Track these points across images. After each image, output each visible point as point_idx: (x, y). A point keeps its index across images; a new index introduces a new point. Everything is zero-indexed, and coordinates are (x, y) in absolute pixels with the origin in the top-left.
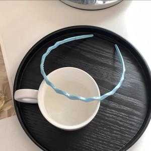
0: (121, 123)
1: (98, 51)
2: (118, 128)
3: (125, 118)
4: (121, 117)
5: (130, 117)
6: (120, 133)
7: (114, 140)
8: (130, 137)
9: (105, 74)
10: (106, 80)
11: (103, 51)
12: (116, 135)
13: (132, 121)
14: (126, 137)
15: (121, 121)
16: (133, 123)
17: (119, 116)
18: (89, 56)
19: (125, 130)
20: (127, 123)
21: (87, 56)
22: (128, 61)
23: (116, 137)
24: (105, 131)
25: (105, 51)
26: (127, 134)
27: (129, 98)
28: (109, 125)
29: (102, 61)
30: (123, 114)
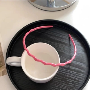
0: (73, 78)
1: (58, 34)
2: (71, 81)
3: (75, 75)
4: (73, 74)
5: (78, 74)
6: (72, 84)
7: (69, 88)
8: (79, 86)
9: (62, 48)
10: (63, 52)
11: (61, 34)
12: (70, 86)
13: (80, 76)
14: (76, 86)
15: (73, 77)
16: (80, 78)
17: (72, 74)
18: (52, 38)
19: (75, 82)
20: (77, 78)
21: (51, 37)
22: (76, 40)
23: (70, 87)
24: (63, 83)
25: (62, 35)
26: (77, 84)
27: (77, 62)
28: (66, 79)
29: (60, 40)
30: (74, 72)
